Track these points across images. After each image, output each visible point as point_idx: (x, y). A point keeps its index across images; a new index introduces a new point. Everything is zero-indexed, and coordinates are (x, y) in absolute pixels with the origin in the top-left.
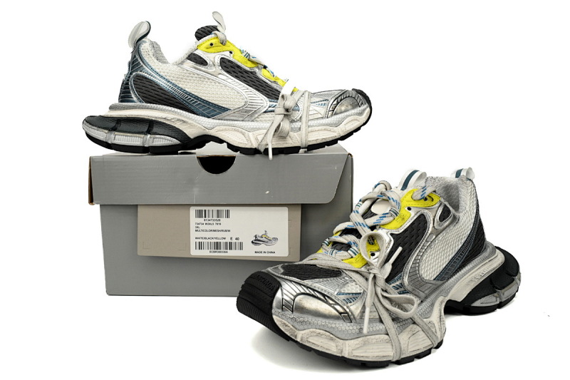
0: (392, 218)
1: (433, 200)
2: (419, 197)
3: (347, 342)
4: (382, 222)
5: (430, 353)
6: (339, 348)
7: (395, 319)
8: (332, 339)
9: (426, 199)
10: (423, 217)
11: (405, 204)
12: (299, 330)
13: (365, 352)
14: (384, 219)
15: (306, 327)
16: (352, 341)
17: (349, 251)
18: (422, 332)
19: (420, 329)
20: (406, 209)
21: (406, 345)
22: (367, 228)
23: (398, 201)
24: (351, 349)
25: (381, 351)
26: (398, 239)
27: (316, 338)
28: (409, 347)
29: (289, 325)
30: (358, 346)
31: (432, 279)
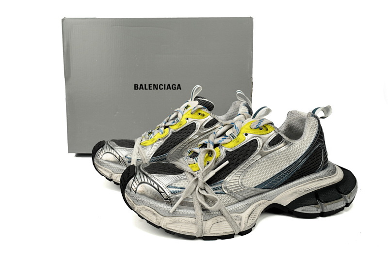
0: (229, 140)
1: (267, 130)
2: (255, 126)
3: (165, 218)
4: (223, 142)
5: (233, 237)
6: (158, 221)
7: (204, 210)
8: (154, 214)
9: (261, 129)
10: (255, 141)
11: (244, 131)
12: (136, 204)
13: (176, 227)
14: (225, 140)
15: (140, 204)
16: (168, 218)
17: (194, 159)
18: (226, 222)
19: (225, 220)
20: (244, 135)
21: (209, 229)
22: (212, 145)
23: (239, 128)
24: (166, 223)
25: (188, 229)
26: (229, 155)
27: (145, 212)
28: (211, 230)
29: (131, 201)
30: (171, 222)
31: (253, 186)
